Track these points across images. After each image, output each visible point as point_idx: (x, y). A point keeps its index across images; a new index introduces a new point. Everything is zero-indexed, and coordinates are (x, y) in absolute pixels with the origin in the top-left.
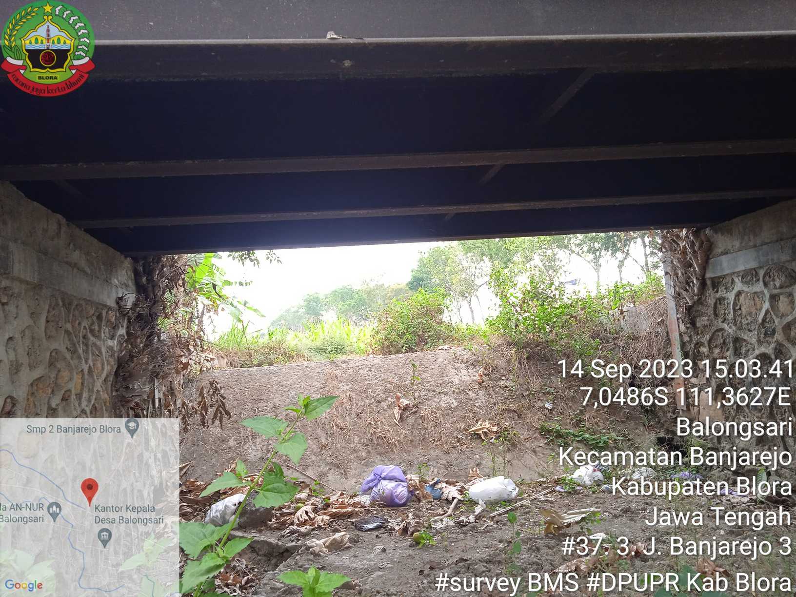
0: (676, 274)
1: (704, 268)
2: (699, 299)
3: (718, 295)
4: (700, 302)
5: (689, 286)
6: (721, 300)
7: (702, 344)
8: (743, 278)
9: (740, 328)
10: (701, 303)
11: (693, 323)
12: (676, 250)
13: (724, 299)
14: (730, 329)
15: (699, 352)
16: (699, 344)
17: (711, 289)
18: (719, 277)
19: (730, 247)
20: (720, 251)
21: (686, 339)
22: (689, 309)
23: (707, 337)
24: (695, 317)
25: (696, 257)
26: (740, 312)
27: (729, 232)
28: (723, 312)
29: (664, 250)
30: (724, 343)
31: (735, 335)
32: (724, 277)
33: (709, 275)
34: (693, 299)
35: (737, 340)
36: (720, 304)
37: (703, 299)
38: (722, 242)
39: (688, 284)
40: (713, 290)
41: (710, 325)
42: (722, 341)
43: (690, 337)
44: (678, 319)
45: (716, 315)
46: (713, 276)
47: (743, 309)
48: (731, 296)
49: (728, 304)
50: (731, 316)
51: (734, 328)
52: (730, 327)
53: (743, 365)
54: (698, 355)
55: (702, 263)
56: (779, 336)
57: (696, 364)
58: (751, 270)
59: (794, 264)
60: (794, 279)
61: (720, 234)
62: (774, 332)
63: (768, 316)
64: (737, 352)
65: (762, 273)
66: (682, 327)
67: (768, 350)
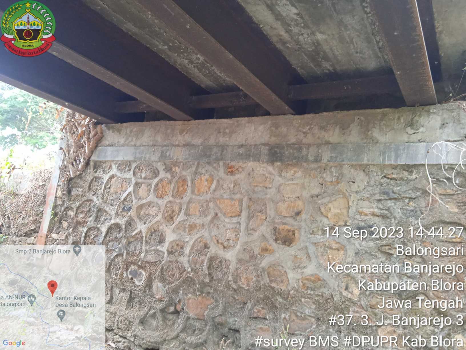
0: (69, 152)
1: (92, 152)
2: (80, 174)
3: (96, 175)
4: (80, 176)
5: (76, 162)
6: (97, 179)
7: (71, 209)
8: (119, 166)
9: (105, 202)
10: (81, 178)
11: (69, 192)
12: (74, 133)
13: (99, 178)
14: (97, 201)
15: (66, 214)
16: (68, 209)
17: (92, 169)
18: (101, 162)
19: (116, 142)
20: (107, 143)
21: (59, 202)
22: (70, 180)
23: (78, 204)
24: (72, 187)
25: (89, 142)
26: (109, 190)
27: (119, 131)
28: (96, 187)
29: (64, 131)
30: (89, 211)
31: (99, 206)
32: (105, 162)
33: (93, 158)
34: (76, 173)
35: (100, 210)
36: (95, 181)
37: (83, 175)
38: (111, 137)
39: (75, 160)
40: (94, 170)
41: (82, 195)
42: (88, 209)
43: (63, 202)
44: (58, 186)
45: (90, 189)
46: (97, 159)
47: (112, 188)
48: (106, 177)
49: (102, 183)
50: (101, 191)
51: (101, 201)
52: (98, 200)
53: (99, 229)
54: (64, 217)
55: (91, 148)
56: (132, 213)
57: (60, 223)
58: (127, 161)
59: (159, 164)
60: (156, 173)
61: (111, 131)
62: (130, 208)
63: (129, 196)
64: (97, 219)
65: (134, 165)
66: (59, 194)
67: (122, 221)
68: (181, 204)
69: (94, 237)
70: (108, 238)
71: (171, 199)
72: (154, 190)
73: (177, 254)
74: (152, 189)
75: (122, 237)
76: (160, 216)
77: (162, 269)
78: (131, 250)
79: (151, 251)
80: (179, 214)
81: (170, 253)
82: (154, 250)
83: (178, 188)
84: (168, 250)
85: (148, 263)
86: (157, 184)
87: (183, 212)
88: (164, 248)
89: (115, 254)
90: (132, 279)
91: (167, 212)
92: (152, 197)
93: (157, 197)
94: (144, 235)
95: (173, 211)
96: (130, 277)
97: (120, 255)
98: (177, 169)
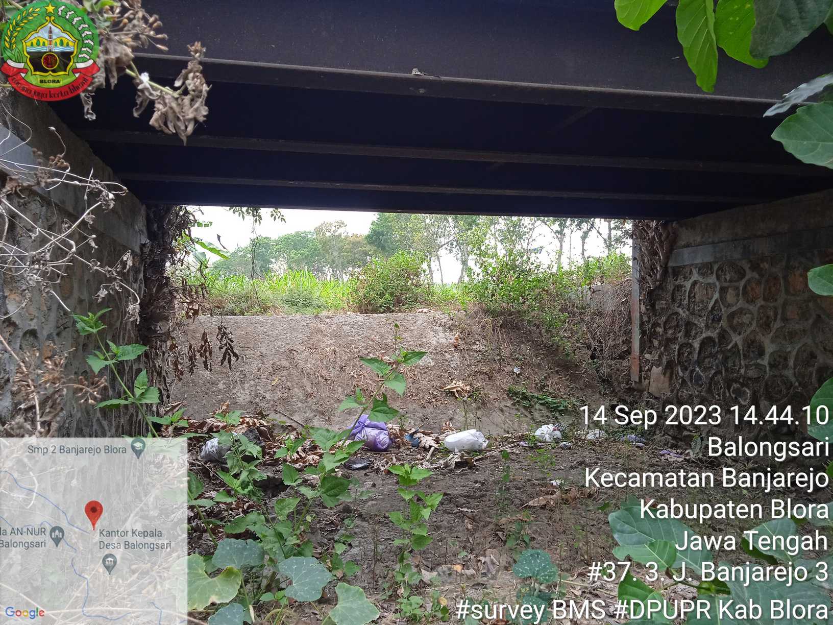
0: (643, 261)
2: (661, 285)
3: (677, 283)
4: (660, 287)
5: (653, 272)
6: (679, 287)
7: (659, 325)
8: (699, 270)
9: (692, 314)
10: (662, 289)
11: (653, 306)
12: (645, 238)
13: (681, 286)
14: (684, 314)
15: (655, 331)
16: (656, 325)
17: (671, 276)
18: (679, 267)
19: (691, 241)
20: (683, 243)
21: (645, 319)
22: (651, 293)
23: (664, 319)
24: (655, 300)
25: (662, 247)
26: (694, 299)
27: (693, 228)
28: (679, 297)
29: (634, 237)
30: (677, 325)
31: (687, 319)
32: (684, 267)
33: (671, 264)
34: (655, 284)
35: (688, 324)
36: (678, 290)
37: (664, 284)
38: (686, 236)
39: (652, 270)
40: (673, 278)
41: (667, 308)
42: (675, 323)
43: (649, 317)
44: (640, 300)
45: (674, 300)
46: (674, 265)
47: (697, 297)
48: (688, 285)
49: (685, 291)
50: (686, 302)
51: (687, 313)
52: (684, 312)
53: (691, 346)
54: (654, 335)
55: (666, 253)
56: (724, 323)
57: (651, 342)
58: (707, 263)
59: (744, 262)
60: (742, 275)
61: (684, 228)
62: (720, 319)
63: (717, 305)
64: (687, 334)
65: (716, 267)
66: (643, 308)
67: (714, 334)
68: (776, 308)
69: (688, 354)
70: (702, 355)
71: (763, 303)
72: (743, 294)
73: (780, 367)
74: (741, 292)
75: (717, 352)
76: (754, 324)
77: (767, 385)
78: (729, 366)
79: (751, 365)
80: (775, 320)
81: (772, 366)
82: (754, 364)
83: (770, 289)
84: (769, 364)
85: (750, 379)
86: (745, 287)
87: (779, 317)
88: (765, 361)
89: (713, 372)
90: (736, 398)
91: (761, 319)
92: (741, 303)
93: (748, 302)
94: (741, 347)
95: (768, 317)
96: (734, 396)
97: (718, 372)
98: (765, 265)
